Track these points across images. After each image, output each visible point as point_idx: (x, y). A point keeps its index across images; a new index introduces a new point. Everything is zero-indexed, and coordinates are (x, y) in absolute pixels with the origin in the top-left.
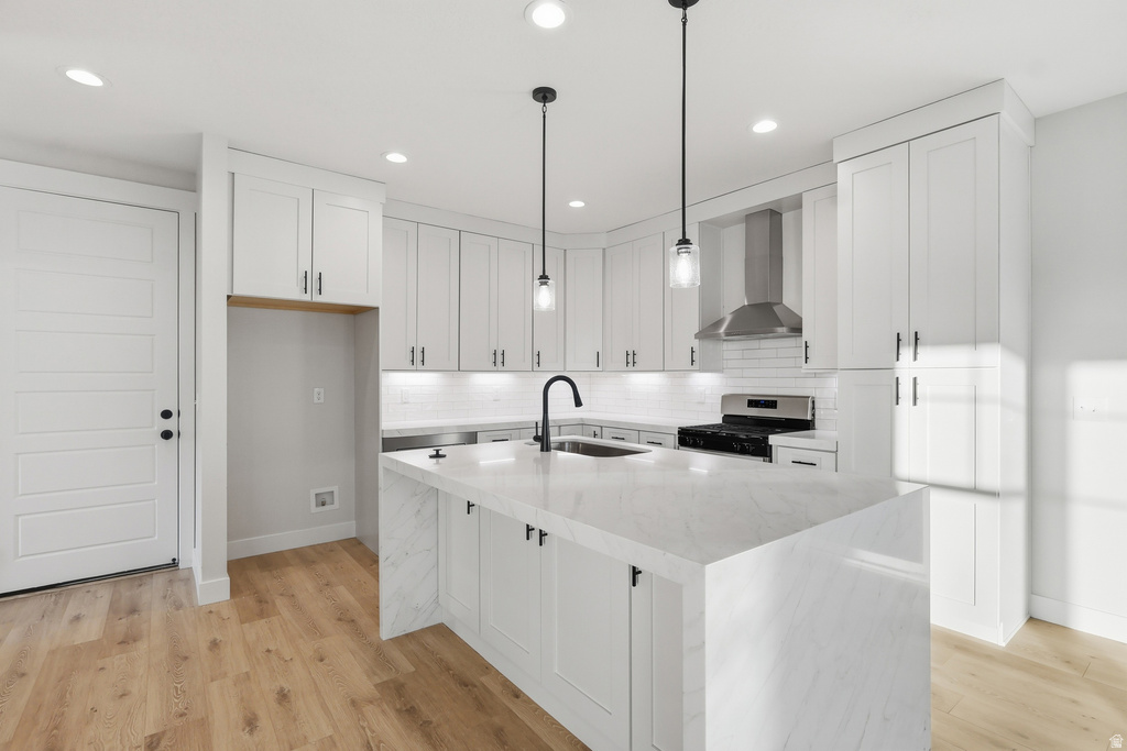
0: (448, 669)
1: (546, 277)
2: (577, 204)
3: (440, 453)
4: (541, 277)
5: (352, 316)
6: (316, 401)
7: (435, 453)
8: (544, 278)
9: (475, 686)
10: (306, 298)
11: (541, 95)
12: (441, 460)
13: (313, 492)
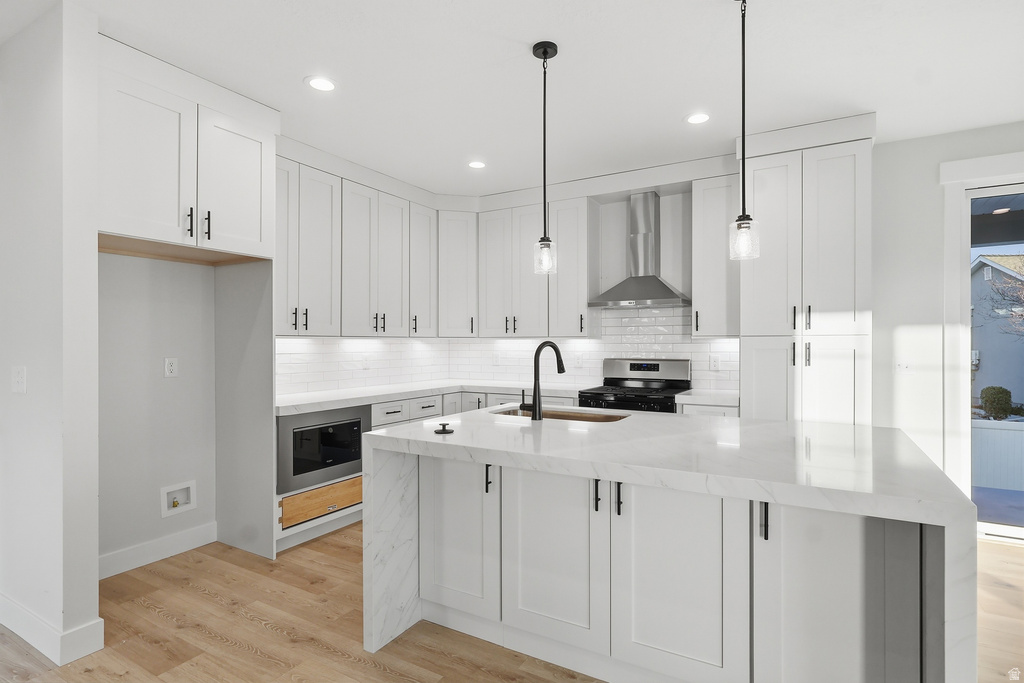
0: (479, 667)
1: (548, 240)
2: (477, 165)
3: (447, 428)
4: (543, 240)
5: (211, 269)
6: (168, 373)
7: (441, 428)
8: (545, 239)
9: (523, 678)
10: (190, 242)
11: (542, 50)
12: (448, 436)
13: (164, 491)
